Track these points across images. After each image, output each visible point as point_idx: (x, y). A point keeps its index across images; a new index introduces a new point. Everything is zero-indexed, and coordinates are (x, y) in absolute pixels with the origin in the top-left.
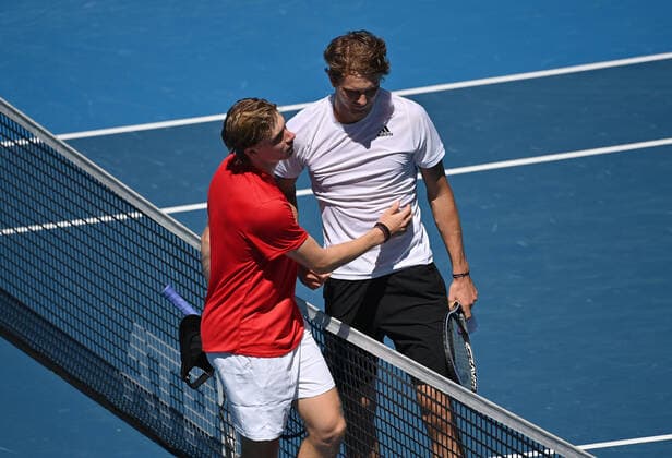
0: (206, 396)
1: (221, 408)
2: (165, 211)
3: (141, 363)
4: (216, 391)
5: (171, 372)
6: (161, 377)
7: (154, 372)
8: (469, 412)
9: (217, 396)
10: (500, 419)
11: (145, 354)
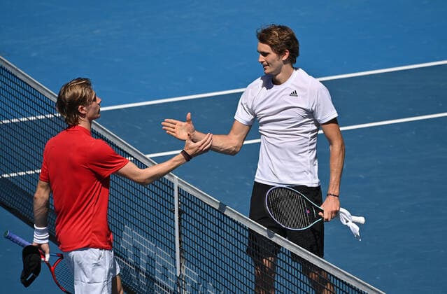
0: (169, 271)
1: (179, 278)
2: (148, 156)
3: (129, 250)
4: (176, 268)
5: (148, 256)
6: (141, 259)
7: (136, 256)
8: (335, 279)
9: (176, 270)
10: (354, 284)
11: (132, 245)
